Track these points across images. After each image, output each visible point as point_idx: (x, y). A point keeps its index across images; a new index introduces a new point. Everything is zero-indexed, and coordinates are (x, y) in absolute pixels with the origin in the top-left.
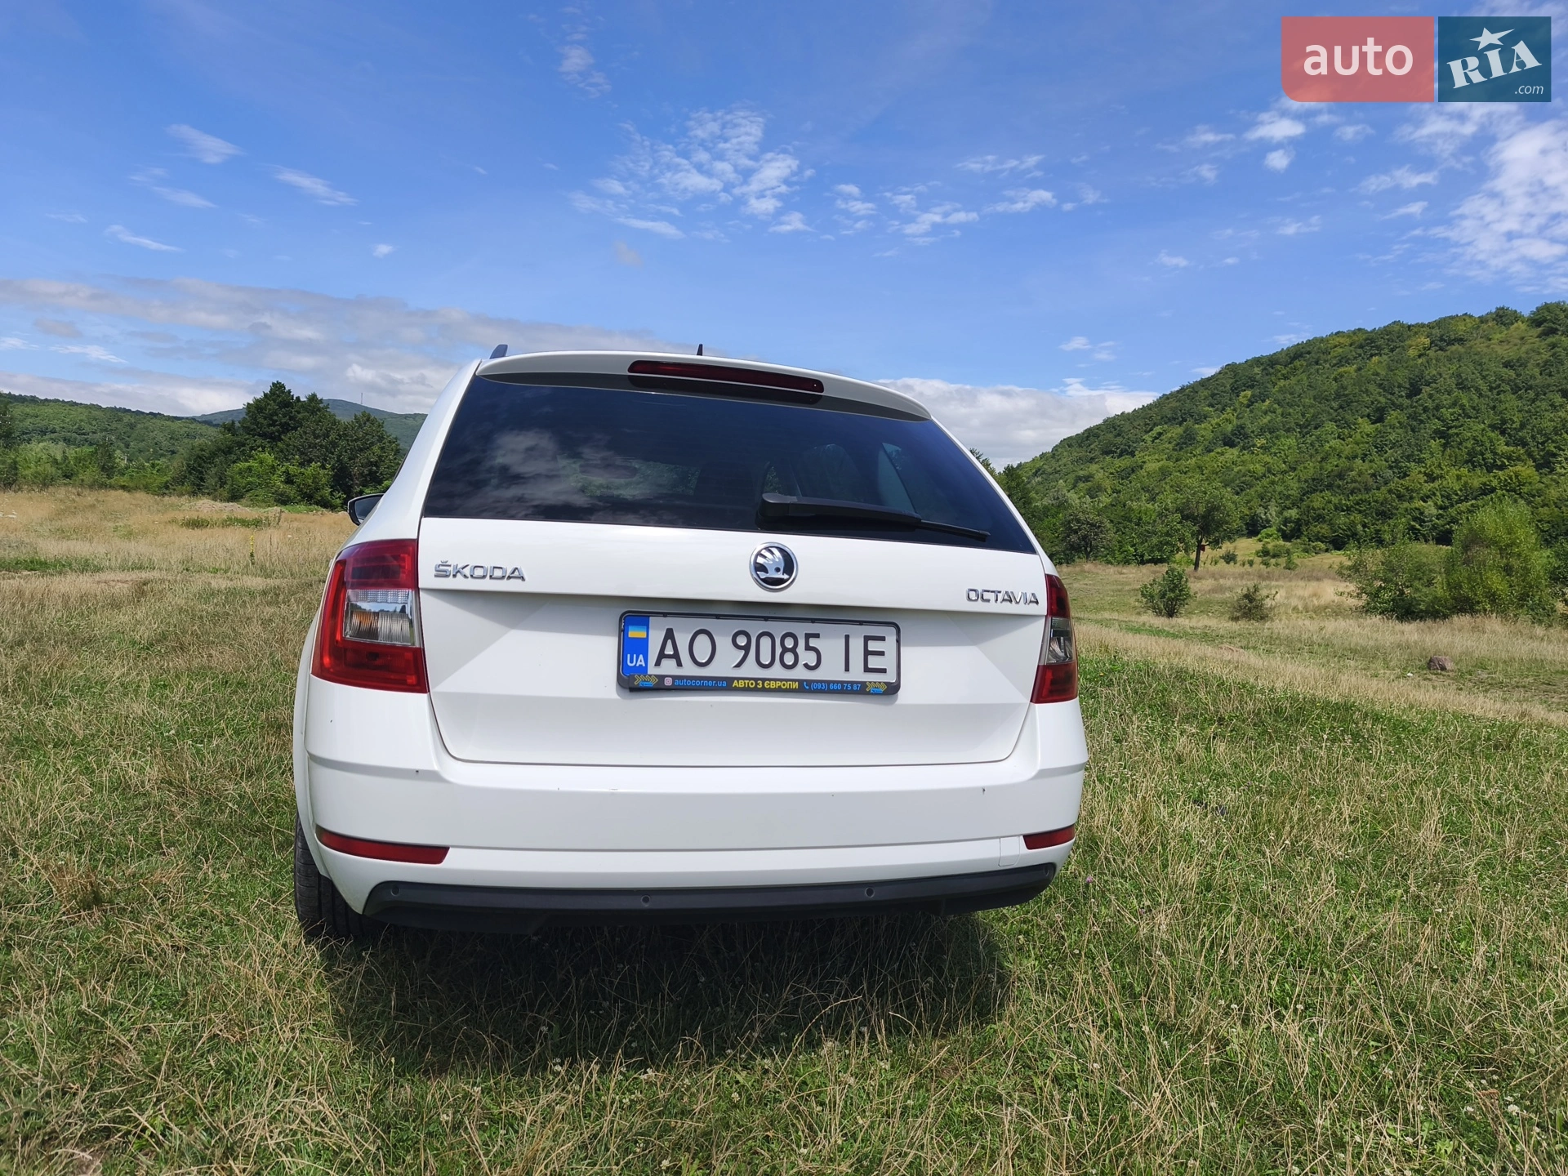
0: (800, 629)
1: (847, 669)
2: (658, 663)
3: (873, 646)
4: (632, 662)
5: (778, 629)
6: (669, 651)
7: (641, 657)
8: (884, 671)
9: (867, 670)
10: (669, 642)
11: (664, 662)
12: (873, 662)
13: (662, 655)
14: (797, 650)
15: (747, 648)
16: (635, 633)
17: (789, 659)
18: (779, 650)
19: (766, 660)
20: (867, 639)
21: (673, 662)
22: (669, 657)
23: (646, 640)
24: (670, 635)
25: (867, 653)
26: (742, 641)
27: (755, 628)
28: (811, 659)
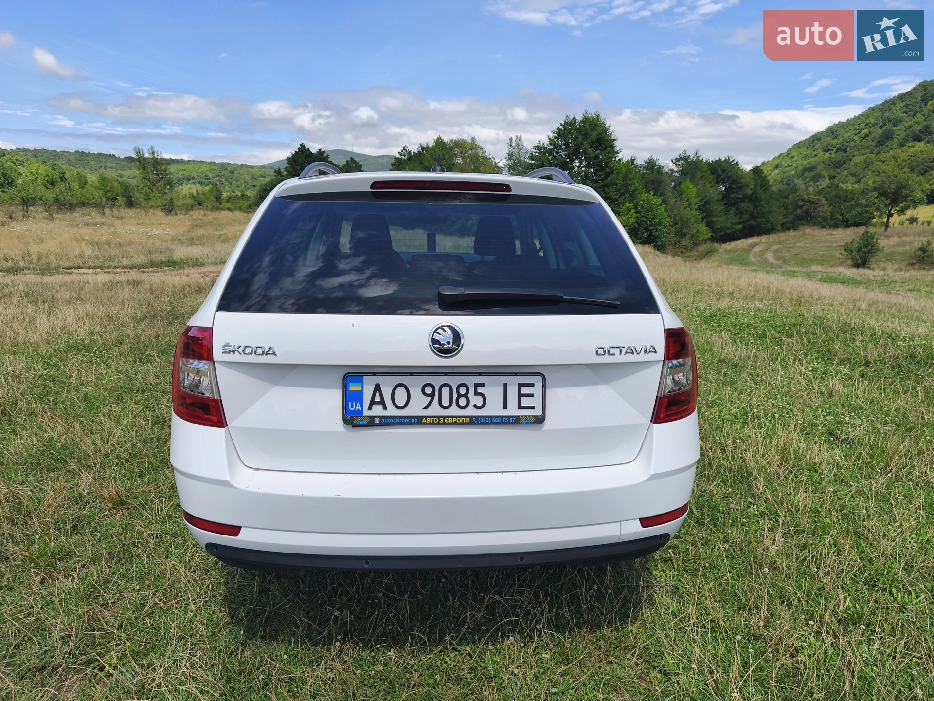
0: (471, 381)
1: (505, 407)
2: (370, 408)
3: (525, 390)
4: (352, 407)
5: (454, 381)
6: (377, 399)
7: (358, 404)
8: (533, 408)
9: (520, 407)
10: (378, 393)
11: (375, 407)
12: (525, 402)
13: (373, 402)
14: (469, 396)
15: (432, 396)
16: (354, 387)
17: (463, 401)
18: (455, 396)
19: (446, 403)
20: (520, 386)
21: (380, 407)
22: (377, 403)
23: (361, 392)
24: (378, 388)
25: (520, 395)
26: (429, 390)
27: (437, 381)
28: (479, 401)
